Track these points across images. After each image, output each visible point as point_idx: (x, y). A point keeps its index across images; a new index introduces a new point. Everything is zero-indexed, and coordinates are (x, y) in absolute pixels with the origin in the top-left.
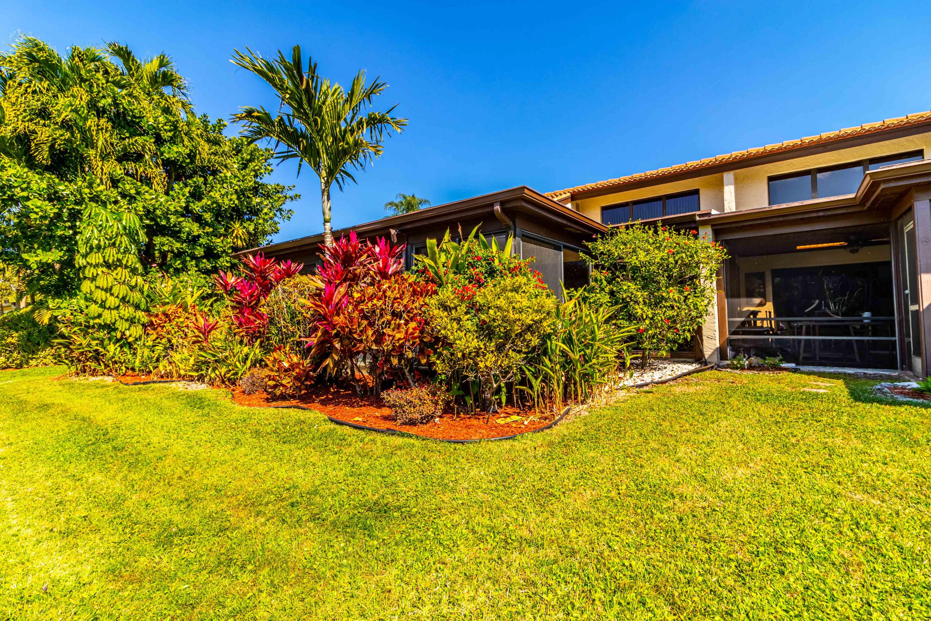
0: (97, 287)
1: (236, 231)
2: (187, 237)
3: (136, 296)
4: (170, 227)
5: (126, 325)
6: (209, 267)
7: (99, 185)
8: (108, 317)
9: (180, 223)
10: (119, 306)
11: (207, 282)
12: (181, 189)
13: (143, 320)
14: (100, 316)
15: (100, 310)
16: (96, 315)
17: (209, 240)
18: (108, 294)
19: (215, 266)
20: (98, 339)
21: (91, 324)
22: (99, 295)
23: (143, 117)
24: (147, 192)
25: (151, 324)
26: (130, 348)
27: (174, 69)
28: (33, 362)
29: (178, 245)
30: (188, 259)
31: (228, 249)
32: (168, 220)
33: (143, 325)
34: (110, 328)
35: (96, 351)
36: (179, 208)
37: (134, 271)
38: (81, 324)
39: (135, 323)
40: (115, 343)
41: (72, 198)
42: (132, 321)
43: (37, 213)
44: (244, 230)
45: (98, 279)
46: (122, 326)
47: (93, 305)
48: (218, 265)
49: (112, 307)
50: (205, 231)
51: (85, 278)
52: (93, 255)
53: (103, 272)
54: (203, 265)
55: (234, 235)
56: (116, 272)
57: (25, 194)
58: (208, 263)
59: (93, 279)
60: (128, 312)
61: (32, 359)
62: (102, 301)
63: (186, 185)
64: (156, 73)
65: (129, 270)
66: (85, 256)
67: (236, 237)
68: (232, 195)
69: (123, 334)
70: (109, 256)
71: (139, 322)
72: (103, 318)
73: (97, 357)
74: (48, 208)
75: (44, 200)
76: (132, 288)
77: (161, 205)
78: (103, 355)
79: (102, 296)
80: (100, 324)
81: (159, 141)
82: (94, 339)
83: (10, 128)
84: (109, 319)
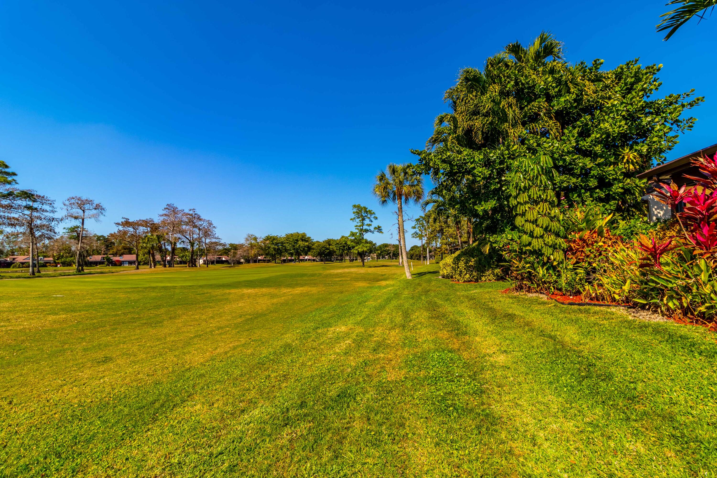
0: (526, 221)
1: (626, 157)
2: (581, 171)
3: (555, 225)
4: (566, 166)
5: (550, 250)
6: (603, 195)
7: (513, 146)
8: (536, 244)
9: (574, 160)
10: (544, 234)
11: (606, 209)
12: (570, 132)
13: (563, 245)
14: (530, 244)
15: (530, 239)
16: (527, 243)
17: (601, 170)
18: (535, 226)
19: (609, 194)
20: (529, 263)
21: (524, 250)
22: (529, 227)
23: (535, 85)
24: (545, 142)
25: (570, 249)
26: (554, 270)
27: (552, 39)
28: (483, 279)
29: (574, 180)
30: (583, 191)
31: (620, 175)
32: (565, 160)
33: (563, 250)
34: (538, 253)
35: (529, 272)
36: (571, 149)
37: (552, 204)
38: (515, 251)
39: (557, 249)
40: (543, 266)
41: (498, 161)
42: (554, 247)
43: (480, 177)
44: (635, 154)
45: (527, 214)
46: (547, 251)
47: (525, 236)
48: (611, 193)
49: (538, 236)
50: (597, 163)
51: (517, 215)
52: (522, 195)
53: (529, 208)
54: (597, 195)
55: (625, 160)
56: (539, 206)
57: (472, 166)
58: (601, 192)
59: (523, 214)
60: (550, 239)
61: (482, 276)
62: (531, 231)
63: (574, 128)
64: (538, 51)
65: (548, 203)
66: (516, 197)
67: (628, 161)
68: (620, 121)
69: (549, 258)
70: (534, 194)
71: (560, 248)
72: (532, 245)
73: (530, 277)
74: (486, 171)
75: (483, 167)
76: (552, 219)
77: (557, 149)
78: (534, 276)
79: (530, 227)
80: (531, 250)
81: (549, 98)
82: (527, 263)
83: (461, 129)
84: (537, 246)
